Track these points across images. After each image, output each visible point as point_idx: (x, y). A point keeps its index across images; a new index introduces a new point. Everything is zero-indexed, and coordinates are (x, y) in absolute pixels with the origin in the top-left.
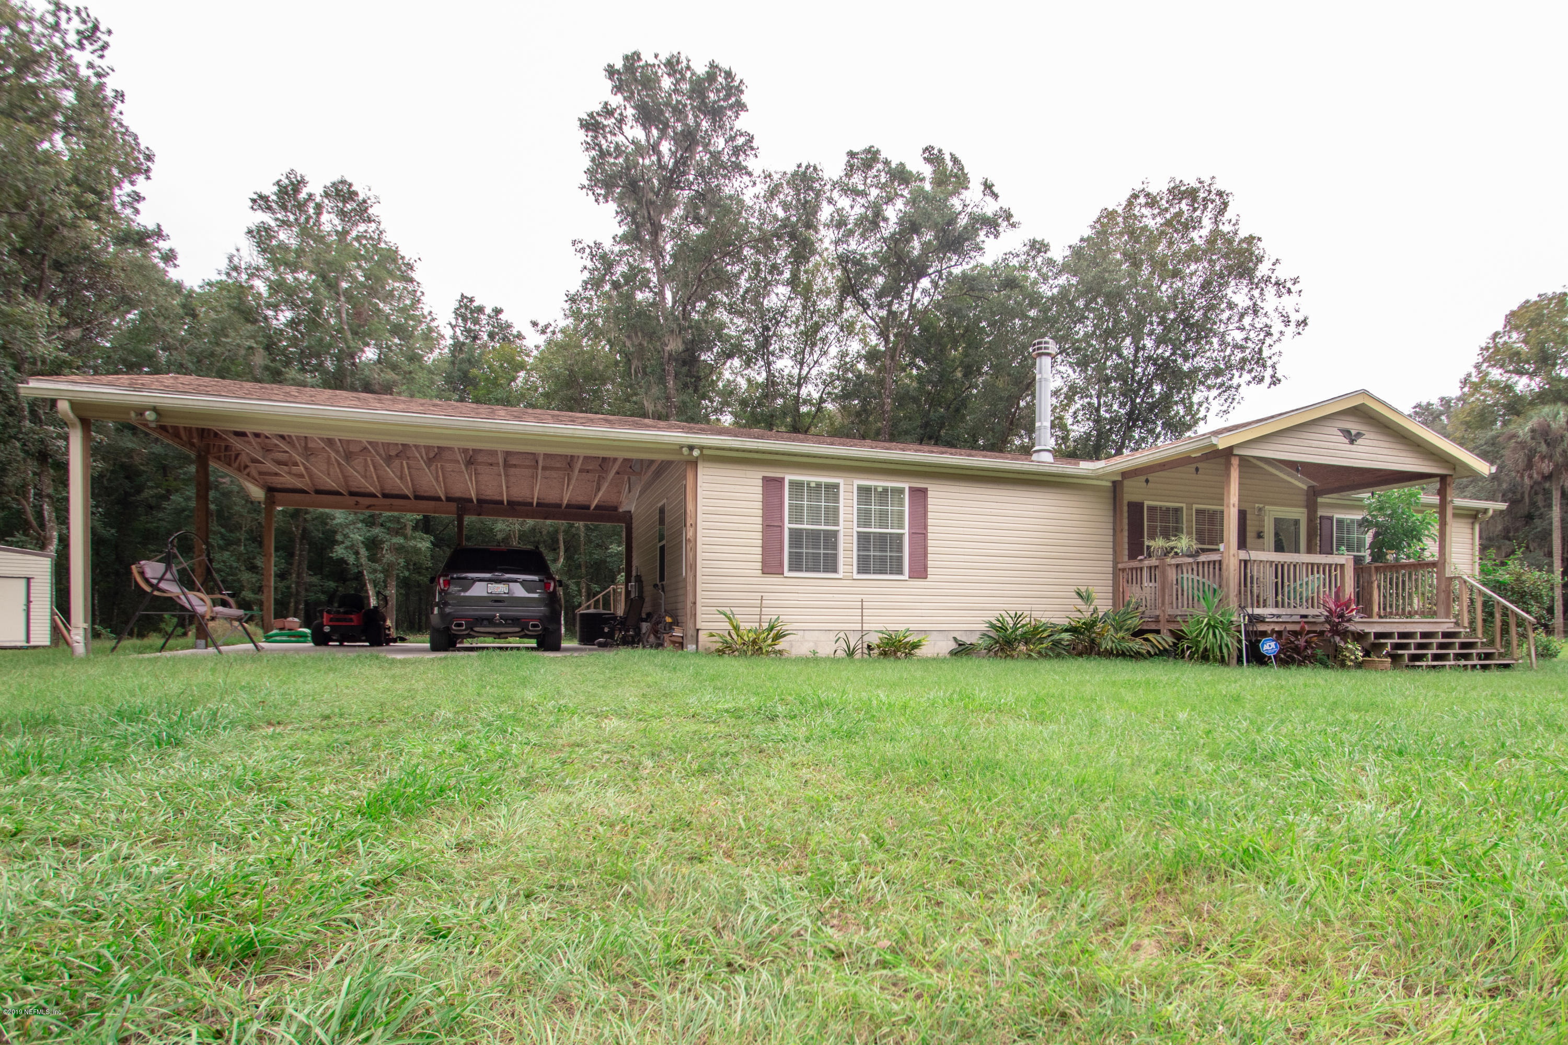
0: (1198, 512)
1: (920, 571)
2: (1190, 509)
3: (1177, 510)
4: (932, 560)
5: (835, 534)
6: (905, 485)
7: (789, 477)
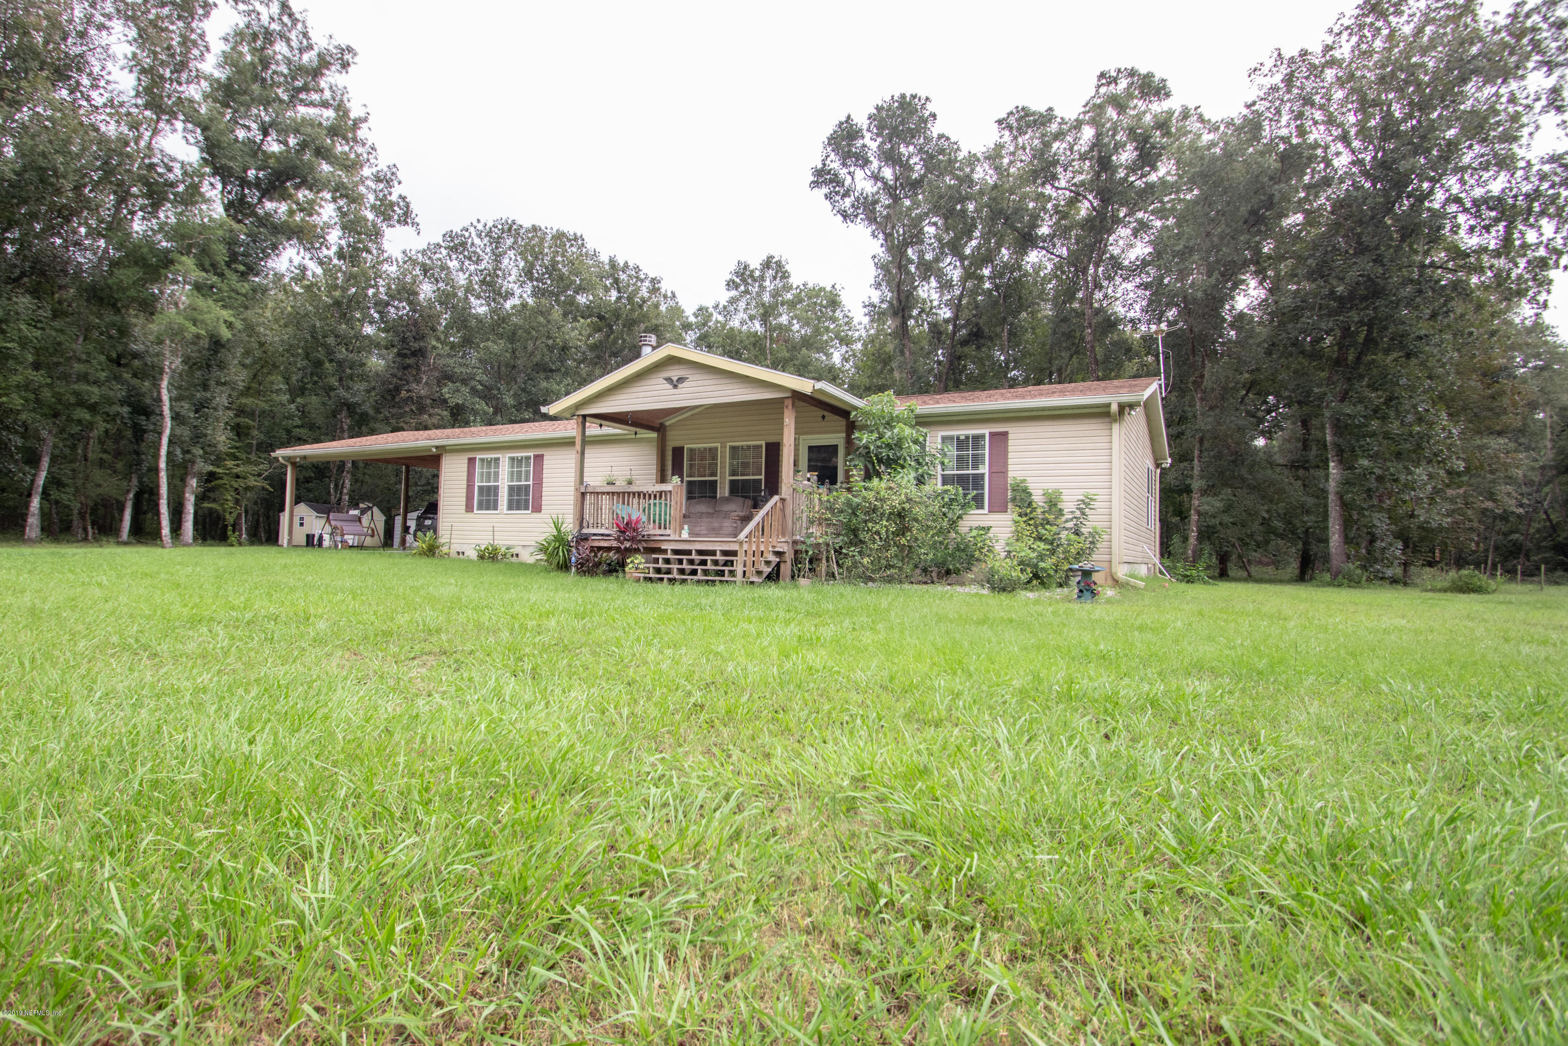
0: (733, 448)
1: (538, 509)
2: (723, 447)
3: (713, 452)
4: (545, 501)
5: (497, 488)
6: (531, 453)
7: (479, 456)
